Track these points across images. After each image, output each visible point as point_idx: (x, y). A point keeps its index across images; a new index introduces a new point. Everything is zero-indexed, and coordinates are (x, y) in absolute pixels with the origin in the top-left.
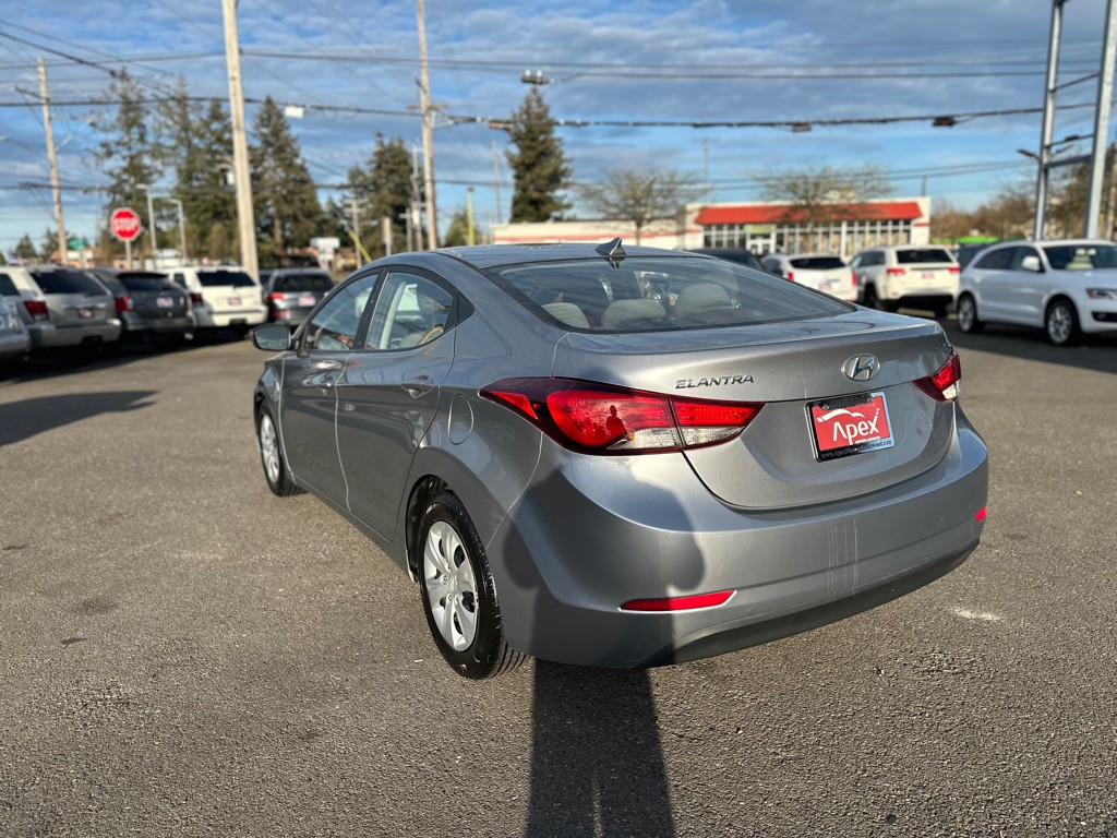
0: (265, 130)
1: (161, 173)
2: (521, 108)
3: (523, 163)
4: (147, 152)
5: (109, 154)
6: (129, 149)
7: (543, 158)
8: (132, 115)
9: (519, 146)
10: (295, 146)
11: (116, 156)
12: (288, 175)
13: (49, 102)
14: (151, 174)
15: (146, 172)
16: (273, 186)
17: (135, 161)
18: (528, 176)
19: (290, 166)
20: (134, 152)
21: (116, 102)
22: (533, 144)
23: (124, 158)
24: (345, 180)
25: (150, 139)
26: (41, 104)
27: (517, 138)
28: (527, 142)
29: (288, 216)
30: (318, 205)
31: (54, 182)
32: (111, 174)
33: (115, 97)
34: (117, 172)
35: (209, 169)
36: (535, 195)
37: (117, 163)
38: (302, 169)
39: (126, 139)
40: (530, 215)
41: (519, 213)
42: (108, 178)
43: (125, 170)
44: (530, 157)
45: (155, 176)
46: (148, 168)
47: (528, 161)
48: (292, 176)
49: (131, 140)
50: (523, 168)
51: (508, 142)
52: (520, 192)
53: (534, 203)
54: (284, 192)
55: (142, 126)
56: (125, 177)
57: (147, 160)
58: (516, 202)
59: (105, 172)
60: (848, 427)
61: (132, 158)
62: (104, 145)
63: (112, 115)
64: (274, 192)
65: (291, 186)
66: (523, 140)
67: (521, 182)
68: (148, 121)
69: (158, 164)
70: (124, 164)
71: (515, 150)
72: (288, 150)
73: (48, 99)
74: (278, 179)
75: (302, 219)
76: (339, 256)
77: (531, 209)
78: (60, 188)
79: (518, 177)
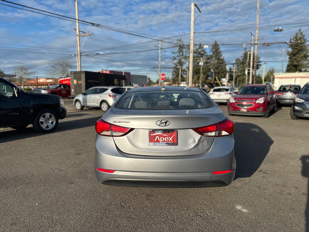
0: (214, 50)
1: (185, 63)
2: (294, 36)
3: (292, 54)
4: (183, 58)
5: (175, 59)
6: (179, 58)
7: (301, 51)
8: (181, 49)
9: (292, 48)
10: (221, 54)
11: (176, 60)
12: (218, 62)
13: (161, 49)
14: (183, 64)
15: (182, 63)
16: (214, 65)
17: (180, 61)
18: (294, 58)
19: (219, 59)
20: (180, 58)
21: (178, 46)
22: (297, 47)
23: (178, 60)
24: (234, 62)
25: (184, 55)
26: (159, 49)
27: (291, 46)
28: (295, 47)
29: (217, 72)
30: (226, 69)
31: (160, 67)
32: (175, 64)
33: (178, 45)
34: (176, 63)
35: (196, 61)
36: (296, 63)
37: (176, 61)
38: (223, 60)
39: (179, 55)
40: (293, 70)
41: (289, 69)
42: (174, 65)
43: (178, 63)
44: (295, 52)
45: (184, 64)
46: (182, 62)
47: (294, 53)
48: (219, 61)
49: (180, 55)
50: (292, 55)
51: (288, 48)
52: (290, 63)
53: (296, 66)
54: (217, 66)
55: (183, 52)
56: (178, 64)
57: (183, 60)
58: (288, 66)
59: (173, 64)
60: (161, 138)
61: (180, 60)
62: (174, 57)
63: (177, 49)
64: (214, 66)
65: (219, 64)
66: (293, 46)
67: (291, 60)
68: (184, 50)
69: (185, 61)
70: (177, 61)
71: (290, 50)
72: (219, 55)
73: (160, 48)
74: (215, 63)
75: (220, 73)
76: (229, 83)
77: (294, 68)
78: (161, 68)
79: (290, 58)
